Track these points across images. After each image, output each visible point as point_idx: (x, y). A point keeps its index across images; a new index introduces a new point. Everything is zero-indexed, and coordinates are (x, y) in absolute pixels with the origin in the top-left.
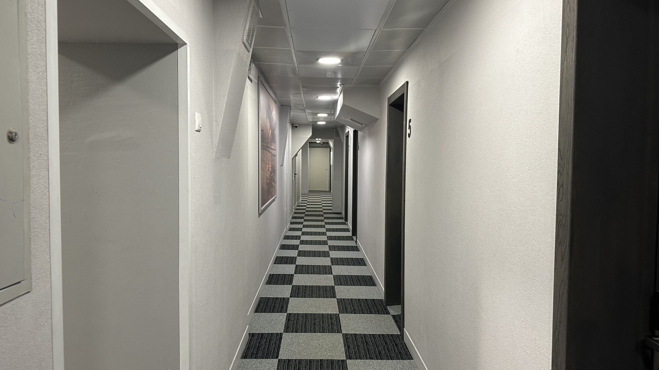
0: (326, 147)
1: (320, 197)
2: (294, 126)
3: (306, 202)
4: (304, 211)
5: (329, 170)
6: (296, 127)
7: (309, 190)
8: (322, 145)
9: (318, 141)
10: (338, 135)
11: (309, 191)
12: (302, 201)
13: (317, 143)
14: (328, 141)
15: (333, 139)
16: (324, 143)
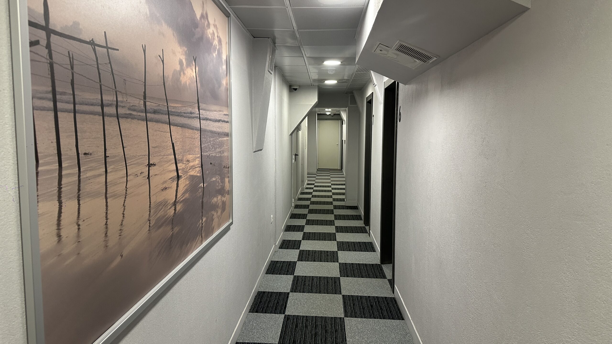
0: (337, 119)
1: (329, 179)
2: (292, 88)
3: (313, 186)
4: (308, 203)
5: (340, 146)
6: (296, 89)
7: (318, 168)
8: (332, 117)
9: (328, 111)
10: (354, 101)
11: (317, 170)
12: (308, 184)
13: (326, 114)
14: (340, 113)
15: (347, 107)
16: (334, 114)
